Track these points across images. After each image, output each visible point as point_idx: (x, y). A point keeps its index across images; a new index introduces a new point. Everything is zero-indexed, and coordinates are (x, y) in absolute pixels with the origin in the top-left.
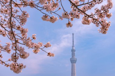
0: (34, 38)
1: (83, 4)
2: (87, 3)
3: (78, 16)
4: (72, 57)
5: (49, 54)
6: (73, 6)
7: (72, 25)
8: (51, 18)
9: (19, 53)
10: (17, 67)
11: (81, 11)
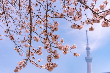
0: (62, 42)
1: (103, 12)
2: (106, 11)
3: (98, 21)
4: (87, 55)
5: (75, 54)
6: (95, 14)
7: (94, 29)
8: (78, 26)
9: (53, 54)
10: (51, 66)
11: (102, 17)
